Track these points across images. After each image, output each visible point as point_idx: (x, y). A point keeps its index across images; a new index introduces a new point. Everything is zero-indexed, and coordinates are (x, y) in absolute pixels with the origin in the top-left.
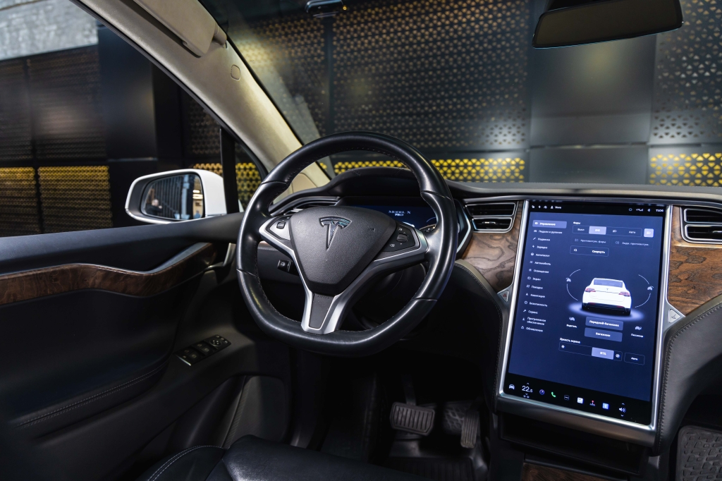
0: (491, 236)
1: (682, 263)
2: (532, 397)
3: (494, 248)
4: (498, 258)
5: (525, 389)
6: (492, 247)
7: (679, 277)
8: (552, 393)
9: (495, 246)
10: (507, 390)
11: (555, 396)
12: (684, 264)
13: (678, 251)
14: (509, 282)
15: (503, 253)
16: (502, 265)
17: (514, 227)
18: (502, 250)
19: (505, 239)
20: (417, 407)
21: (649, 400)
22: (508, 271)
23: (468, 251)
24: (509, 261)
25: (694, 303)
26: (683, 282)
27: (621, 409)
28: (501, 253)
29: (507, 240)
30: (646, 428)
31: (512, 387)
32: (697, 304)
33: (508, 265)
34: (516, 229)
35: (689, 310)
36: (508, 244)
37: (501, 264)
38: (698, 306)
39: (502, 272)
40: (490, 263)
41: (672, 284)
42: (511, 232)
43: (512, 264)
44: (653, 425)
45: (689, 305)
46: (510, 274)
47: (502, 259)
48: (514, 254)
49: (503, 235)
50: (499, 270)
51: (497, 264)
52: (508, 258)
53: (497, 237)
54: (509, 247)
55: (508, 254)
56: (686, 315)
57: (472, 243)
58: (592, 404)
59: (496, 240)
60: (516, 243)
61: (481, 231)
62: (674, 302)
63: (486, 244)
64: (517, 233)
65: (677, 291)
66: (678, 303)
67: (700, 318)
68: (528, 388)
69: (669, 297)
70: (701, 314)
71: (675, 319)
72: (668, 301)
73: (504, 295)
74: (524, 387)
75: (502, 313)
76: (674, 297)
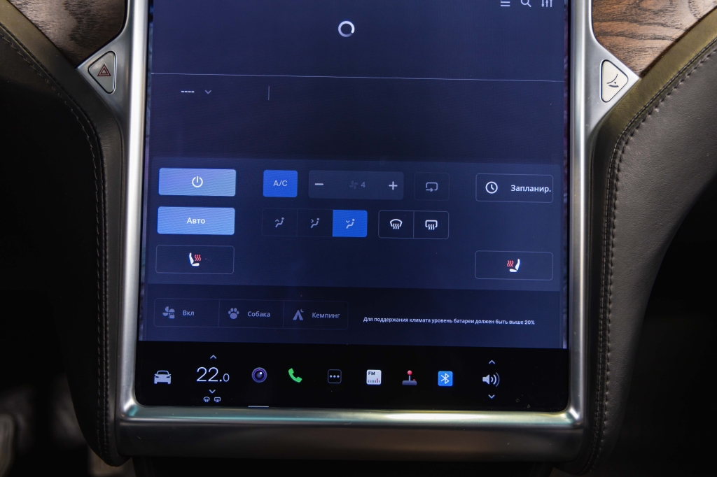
2: (234, 397)
5: (207, 374)
8: (291, 372)
10: (147, 394)
11: (299, 380)
14: (116, 24)
21: (565, 347)
27: (486, 379)
30: (561, 419)
31: (163, 378)
32: (664, 38)
35: (647, 60)
38: (667, 43)
44: (577, 409)
45: (648, 43)
56: (643, 74)
58: (410, 382)
62: (609, 40)
65: (615, 4)
66: (621, 39)
67: (684, 75)
68: (214, 371)
69: (596, 24)
70: (687, 62)
71: (617, 89)
72: (596, 37)
73: (104, 72)
74: (202, 371)
75: (100, 136)
76: (610, 23)
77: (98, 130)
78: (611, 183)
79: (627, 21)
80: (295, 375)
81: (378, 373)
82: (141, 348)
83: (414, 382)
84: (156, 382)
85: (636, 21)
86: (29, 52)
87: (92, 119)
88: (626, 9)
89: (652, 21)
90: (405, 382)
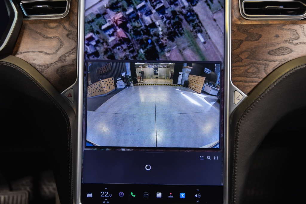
0: (46, 23)
1: (242, 42)
3: (50, 38)
4: (57, 51)
6: (47, 38)
7: (240, 56)
8: (132, 193)
9: (51, 36)
10: (85, 201)
11: (134, 196)
12: (244, 43)
13: (238, 29)
14: (72, 78)
15: (62, 44)
16: (62, 59)
17: (71, 11)
18: (60, 40)
19: (62, 26)
20: (11, 193)
21: (222, 185)
22: (70, 65)
23: (19, 44)
24: (70, 53)
25: (253, 82)
26: (243, 61)
27: (196, 196)
28: (60, 44)
29: (65, 28)
31: (90, 195)
32: (255, 82)
33: (70, 58)
34: (73, 13)
35: (250, 89)
36: (67, 32)
37: (61, 57)
38: (256, 84)
39: (63, 67)
40: (48, 57)
41: (234, 65)
42: (68, 18)
43: (73, 57)
45: (250, 84)
46: (73, 69)
47: (61, 52)
48: (74, 44)
49: (59, 21)
50: (59, 65)
51: (56, 58)
52: (69, 50)
53: (52, 25)
54: (68, 35)
55: (68, 45)
56: (248, 94)
57: (22, 34)
58: (171, 196)
59: (51, 28)
60: (75, 30)
61: (33, 17)
62: (237, 83)
63: (40, 34)
64: (75, 17)
65: (239, 71)
66: (241, 83)
67: (261, 97)
68: (106, 193)
69: (233, 78)
70: (262, 92)
71: (239, 100)
72: (232, 82)
73: (70, 95)
74: (103, 193)
75: (69, 118)
76: (237, 78)
77: (68, 116)
78: (237, 133)
79: (243, 76)
80: (133, 194)
81: (160, 194)
82: (83, 185)
83: (172, 197)
84: (87, 197)
85: (246, 77)
86: (46, 90)
87: (66, 113)
88: (243, 73)
89: (251, 76)
90: (169, 197)
